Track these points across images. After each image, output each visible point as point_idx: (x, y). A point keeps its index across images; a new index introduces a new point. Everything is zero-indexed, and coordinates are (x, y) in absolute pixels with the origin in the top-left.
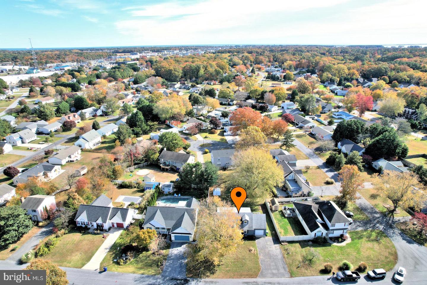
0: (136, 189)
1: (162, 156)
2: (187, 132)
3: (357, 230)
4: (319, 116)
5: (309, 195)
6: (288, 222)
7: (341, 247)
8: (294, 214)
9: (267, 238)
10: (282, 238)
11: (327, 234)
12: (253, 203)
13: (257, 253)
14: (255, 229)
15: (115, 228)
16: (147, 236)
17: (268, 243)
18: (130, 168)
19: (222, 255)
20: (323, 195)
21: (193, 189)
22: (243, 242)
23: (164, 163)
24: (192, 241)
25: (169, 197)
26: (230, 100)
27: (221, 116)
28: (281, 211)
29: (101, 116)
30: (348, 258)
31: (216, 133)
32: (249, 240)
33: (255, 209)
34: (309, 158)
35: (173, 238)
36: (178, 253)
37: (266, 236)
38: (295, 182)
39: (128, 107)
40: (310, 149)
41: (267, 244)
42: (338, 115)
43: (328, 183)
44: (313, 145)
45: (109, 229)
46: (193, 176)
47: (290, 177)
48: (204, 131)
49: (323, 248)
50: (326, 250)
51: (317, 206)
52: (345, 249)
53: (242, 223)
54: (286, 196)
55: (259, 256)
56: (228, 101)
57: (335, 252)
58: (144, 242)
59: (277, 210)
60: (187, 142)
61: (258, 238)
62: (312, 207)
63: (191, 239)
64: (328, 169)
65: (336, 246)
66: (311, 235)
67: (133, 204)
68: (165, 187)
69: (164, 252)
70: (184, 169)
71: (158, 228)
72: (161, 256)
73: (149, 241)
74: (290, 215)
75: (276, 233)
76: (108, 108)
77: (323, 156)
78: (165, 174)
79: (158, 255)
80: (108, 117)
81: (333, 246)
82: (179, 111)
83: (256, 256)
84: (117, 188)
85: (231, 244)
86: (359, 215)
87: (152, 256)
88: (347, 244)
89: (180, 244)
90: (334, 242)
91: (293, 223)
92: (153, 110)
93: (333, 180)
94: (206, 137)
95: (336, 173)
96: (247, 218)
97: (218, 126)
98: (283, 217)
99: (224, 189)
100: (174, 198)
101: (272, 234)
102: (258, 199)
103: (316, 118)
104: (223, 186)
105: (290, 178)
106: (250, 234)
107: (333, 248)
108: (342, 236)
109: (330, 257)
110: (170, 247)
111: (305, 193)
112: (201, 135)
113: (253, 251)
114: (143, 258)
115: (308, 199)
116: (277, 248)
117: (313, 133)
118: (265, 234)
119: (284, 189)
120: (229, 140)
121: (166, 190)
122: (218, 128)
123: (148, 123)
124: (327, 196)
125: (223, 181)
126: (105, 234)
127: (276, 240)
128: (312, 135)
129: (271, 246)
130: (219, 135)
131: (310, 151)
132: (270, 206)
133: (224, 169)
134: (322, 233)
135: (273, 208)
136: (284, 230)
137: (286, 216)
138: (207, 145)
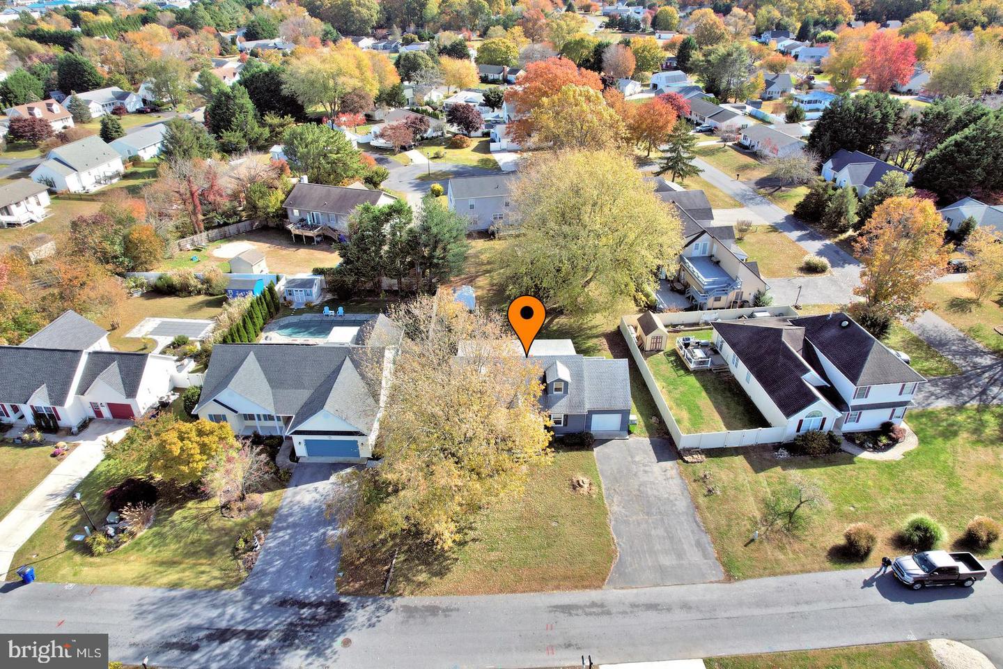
0: (202, 298)
1: (295, 198)
2: (380, 142)
3: (930, 409)
4: (757, 105)
5: (758, 301)
6: (697, 384)
7: (888, 467)
8: (718, 362)
9: (631, 440)
10: (684, 439)
11: (838, 423)
12: (581, 329)
13: (600, 494)
14: (591, 412)
15: (107, 422)
16: (195, 445)
17: (637, 459)
18: (195, 237)
19: (473, 507)
20: (800, 304)
21: (386, 291)
22: (550, 457)
23: (302, 220)
24: (369, 459)
25: (307, 317)
26: (508, 69)
27: (481, 105)
28: (674, 353)
29: (140, 112)
30: (919, 502)
31: (467, 146)
32: (571, 450)
33: (589, 348)
34: (741, 206)
35: (301, 451)
36: (316, 501)
37: (630, 433)
38: (712, 262)
39: (213, 81)
40: (742, 182)
41: (634, 462)
42: (809, 102)
43: (811, 269)
44: (748, 171)
45: (84, 426)
46: (386, 248)
47: (697, 250)
48: (432, 141)
49: (830, 470)
50: (838, 477)
51: (800, 331)
52: (903, 472)
53: (546, 391)
54: (688, 306)
55: (607, 506)
56: (503, 70)
57: (870, 483)
58: (185, 469)
59: (659, 351)
60: (382, 168)
61: (603, 442)
62: (784, 334)
63: (365, 452)
64: (804, 232)
65: (871, 462)
66: (783, 426)
67: (185, 343)
68: (296, 286)
69: (264, 499)
70: (351, 226)
71: (251, 417)
72: (253, 513)
73: (201, 465)
74: (704, 362)
75: (662, 422)
76: (157, 90)
77: (782, 199)
78: (303, 253)
79: (240, 510)
80: (159, 114)
81: (862, 461)
82: (360, 84)
83: (596, 506)
84: (142, 295)
85: (508, 465)
86: (927, 360)
87: (218, 515)
88: (906, 455)
89: (323, 472)
90: (862, 447)
91: (716, 389)
92: (280, 83)
93: (825, 261)
94: (437, 157)
95: (828, 242)
96: (564, 373)
97: (473, 128)
98: (682, 372)
99: (485, 292)
100: (321, 322)
101: (649, 427)
102: (598, 315)
103: (749, 109)
104: (483, 281)
105: (697, 253)
106: (574, 427)
107: (860, 468)
108: (887, 428)
109: (858, 501)
110: (287, 481)
111: (745, 297)
112: (422, 153)
113: (586, 486)
114: (184, 525)
115: (758, 315)
116: (669, 474)
117: (747, 143)
118: (626, 428)
119: (679, 287)
120: (505, 163)
121: (299, 298)
122: (473, 134)
123: (266, 118)
124: (814, 306)
125: (484, 268)
126: (61, 444)
127: (666, 445)
128: (742, 148)
129: (647, 468)
130: (476, 150)
131: (744, 187)
132: (638, 338)
133: (487, 234)
134: (824, 419)
135: (648, 342)
136: (690, 410)
137: (692, 366)
138: (440, 175)
